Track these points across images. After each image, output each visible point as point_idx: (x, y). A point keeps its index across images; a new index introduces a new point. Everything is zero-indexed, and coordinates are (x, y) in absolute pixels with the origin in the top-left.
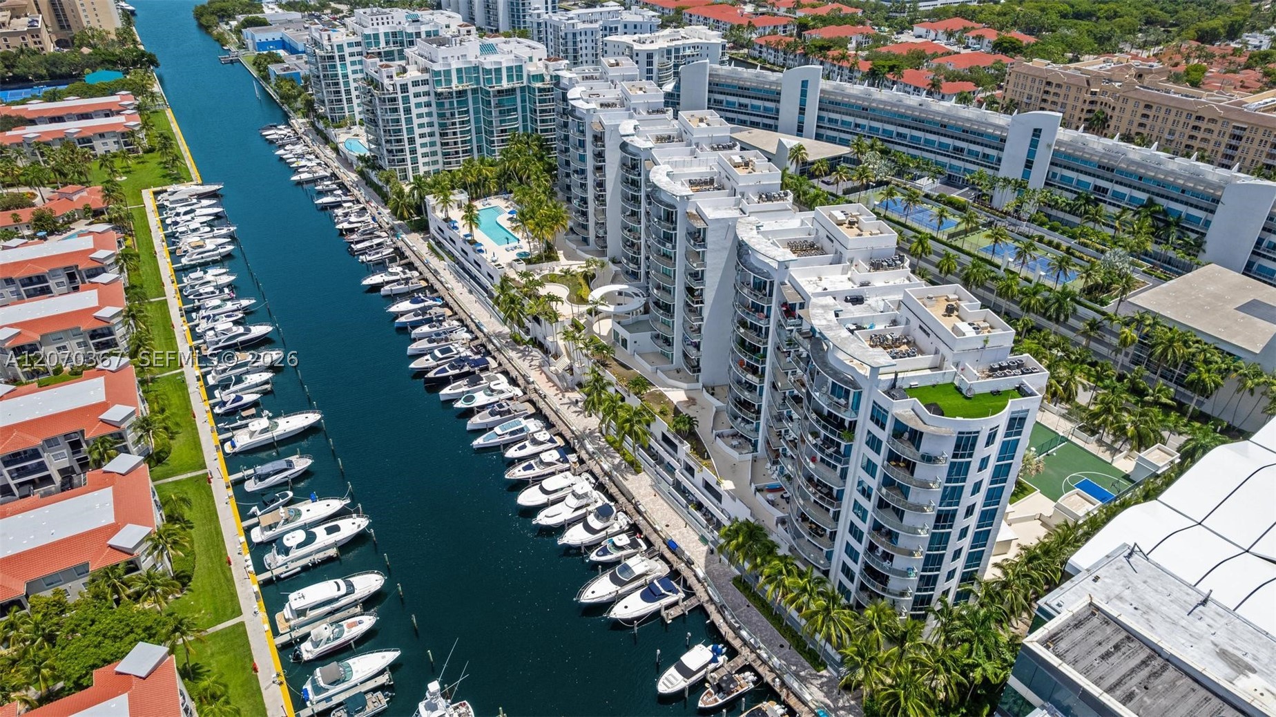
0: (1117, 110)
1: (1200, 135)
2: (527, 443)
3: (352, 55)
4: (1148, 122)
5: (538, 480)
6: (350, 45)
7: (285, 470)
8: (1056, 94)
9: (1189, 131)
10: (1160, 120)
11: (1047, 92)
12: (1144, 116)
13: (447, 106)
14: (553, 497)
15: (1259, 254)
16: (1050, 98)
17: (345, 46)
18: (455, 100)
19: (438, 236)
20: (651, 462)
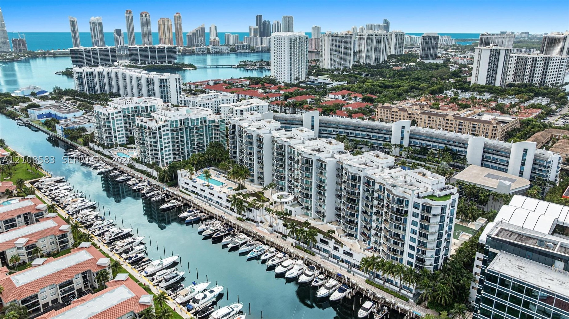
0: (419, 119)
1: (449, 125)
2: (267, 253)
3: (117, 117)
4: (431, 122)
5: (280, 264)
6: (116, 113)
7: (175, 277)
8: (396, 115)
9: (445, 125)
10: (435, 121)
11: (393, 115)
12: (429, 120)
13: (175, 135)
14: (289, 268)
15: (484, 160)
16: (394, 117)
17: (114, 113)
18: (179, 132)
19: (186, 186)
20: (318, 251)
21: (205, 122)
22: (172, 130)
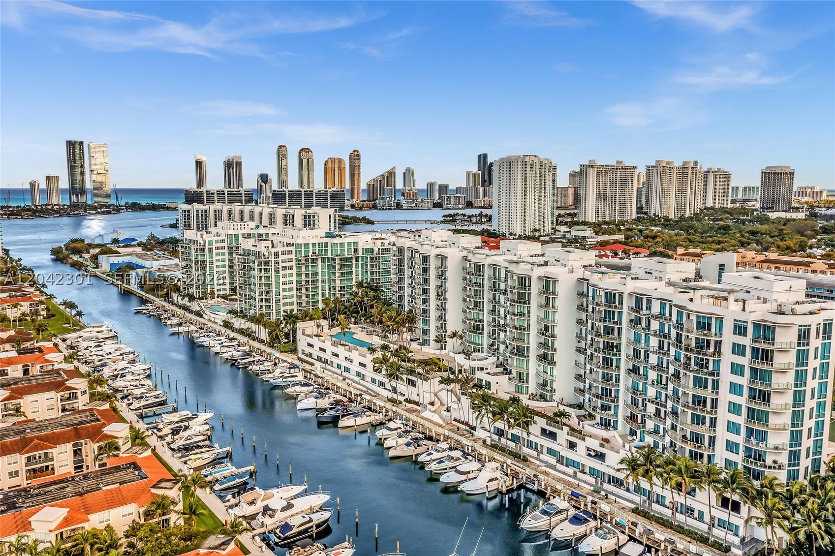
13: (303, 269)
17: (214, 242)
18: (310, 265)
19: (308, 350)
20: (535, 453)
21: (356, 251)
22: (298, 261)
